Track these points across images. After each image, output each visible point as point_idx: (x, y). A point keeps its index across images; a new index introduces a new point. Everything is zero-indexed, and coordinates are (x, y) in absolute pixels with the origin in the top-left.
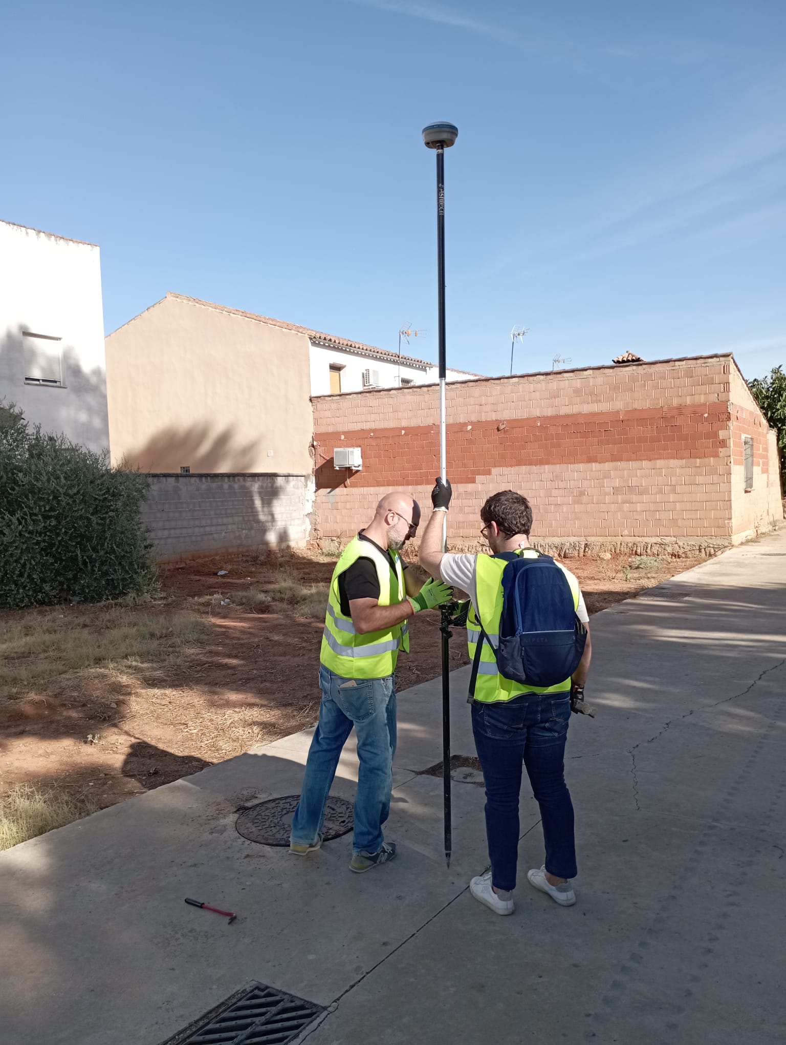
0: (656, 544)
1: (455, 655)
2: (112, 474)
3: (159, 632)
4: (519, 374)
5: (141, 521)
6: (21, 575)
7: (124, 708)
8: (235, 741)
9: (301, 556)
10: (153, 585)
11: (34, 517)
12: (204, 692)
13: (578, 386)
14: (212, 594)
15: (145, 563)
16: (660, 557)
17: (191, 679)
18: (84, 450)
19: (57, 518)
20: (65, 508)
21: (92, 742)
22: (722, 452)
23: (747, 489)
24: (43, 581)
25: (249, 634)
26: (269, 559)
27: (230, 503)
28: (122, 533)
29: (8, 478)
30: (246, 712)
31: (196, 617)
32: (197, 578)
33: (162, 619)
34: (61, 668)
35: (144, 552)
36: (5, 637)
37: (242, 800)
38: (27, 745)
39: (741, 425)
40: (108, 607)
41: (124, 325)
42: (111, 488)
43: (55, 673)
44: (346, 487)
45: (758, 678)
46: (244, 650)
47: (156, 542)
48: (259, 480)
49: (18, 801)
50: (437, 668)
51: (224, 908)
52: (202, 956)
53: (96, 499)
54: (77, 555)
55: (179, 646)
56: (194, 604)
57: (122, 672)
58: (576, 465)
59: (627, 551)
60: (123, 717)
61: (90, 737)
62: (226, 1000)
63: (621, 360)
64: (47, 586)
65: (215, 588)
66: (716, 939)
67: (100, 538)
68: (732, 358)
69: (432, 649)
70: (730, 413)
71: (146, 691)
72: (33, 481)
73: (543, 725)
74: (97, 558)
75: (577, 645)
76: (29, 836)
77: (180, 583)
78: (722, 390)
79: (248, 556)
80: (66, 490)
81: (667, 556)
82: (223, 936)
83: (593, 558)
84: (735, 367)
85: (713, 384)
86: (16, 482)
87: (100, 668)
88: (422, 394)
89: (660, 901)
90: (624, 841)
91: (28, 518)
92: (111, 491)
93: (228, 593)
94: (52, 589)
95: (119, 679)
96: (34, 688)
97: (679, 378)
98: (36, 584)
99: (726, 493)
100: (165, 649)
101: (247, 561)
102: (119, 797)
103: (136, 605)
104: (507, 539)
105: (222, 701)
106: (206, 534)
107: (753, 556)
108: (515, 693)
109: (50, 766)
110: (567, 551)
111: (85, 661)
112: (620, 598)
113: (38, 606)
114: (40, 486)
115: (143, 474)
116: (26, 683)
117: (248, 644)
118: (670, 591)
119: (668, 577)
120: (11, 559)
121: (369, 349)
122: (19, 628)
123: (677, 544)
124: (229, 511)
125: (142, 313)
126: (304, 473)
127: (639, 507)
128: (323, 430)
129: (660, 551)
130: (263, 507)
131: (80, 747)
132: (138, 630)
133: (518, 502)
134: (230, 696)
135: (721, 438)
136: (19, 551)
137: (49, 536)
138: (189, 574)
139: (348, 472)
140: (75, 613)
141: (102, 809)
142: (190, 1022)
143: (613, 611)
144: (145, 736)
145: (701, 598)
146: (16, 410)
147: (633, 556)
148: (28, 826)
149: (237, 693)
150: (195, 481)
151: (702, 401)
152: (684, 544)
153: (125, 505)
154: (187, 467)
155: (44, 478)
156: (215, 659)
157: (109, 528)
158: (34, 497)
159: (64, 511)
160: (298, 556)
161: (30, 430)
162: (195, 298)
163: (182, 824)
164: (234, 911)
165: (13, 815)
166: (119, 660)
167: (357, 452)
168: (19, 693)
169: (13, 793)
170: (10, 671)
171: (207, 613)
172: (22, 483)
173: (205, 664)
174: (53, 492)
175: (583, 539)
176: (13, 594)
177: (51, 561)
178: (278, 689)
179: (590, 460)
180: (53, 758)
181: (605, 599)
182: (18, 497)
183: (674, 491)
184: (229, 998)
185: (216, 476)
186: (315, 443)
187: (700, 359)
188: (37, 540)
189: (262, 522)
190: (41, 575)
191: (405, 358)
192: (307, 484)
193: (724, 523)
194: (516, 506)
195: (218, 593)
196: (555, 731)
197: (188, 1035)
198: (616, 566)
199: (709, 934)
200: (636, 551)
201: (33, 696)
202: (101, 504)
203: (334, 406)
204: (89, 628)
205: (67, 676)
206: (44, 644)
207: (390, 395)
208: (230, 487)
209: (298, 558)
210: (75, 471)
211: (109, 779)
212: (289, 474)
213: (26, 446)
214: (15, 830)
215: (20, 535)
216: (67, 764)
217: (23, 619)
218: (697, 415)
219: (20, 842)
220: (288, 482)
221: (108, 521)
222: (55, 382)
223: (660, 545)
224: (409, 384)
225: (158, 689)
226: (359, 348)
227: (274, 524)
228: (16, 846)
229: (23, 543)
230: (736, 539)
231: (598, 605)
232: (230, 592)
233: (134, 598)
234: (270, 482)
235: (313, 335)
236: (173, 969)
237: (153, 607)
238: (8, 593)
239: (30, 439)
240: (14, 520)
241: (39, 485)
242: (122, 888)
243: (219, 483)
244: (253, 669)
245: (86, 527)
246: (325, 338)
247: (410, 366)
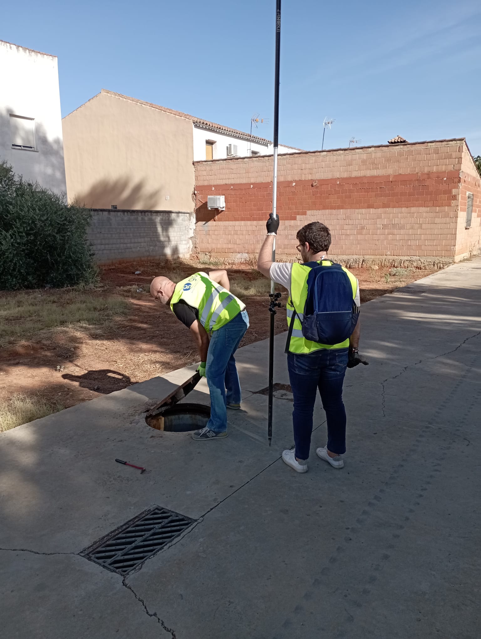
0: (407, 260)
1: (279, 325)
2: (68, 209)
3: (99, 307)
4: (327, 149)
5: (87, 239)
6: (14, 270)
7: (78, 351)
8: (145, 372)
9: (186, 264)
10: (95, 279)
11: (20, 234)
12: (126, 343)
13: (365, 158)
14: (131, 285)
15: (90, 265)
16: (409, 269)
17: (119, 335)
18: (50, 192)
19: (35, 235)
20: (39, 228)
21: (60, 370)
22: (453, 203)
23: (467, 227)
24: (28, 274)
25: (154, 309)
26: (167, 265)
27: (143, 229)
28: (76, 246)
29: (3, 209)
30: (152, 355)
31: (122, 299)
32: (122, 275)
33: (101, 299)
34: (40, 326)
35: (89, 258)
36: (6, 307)
37: (149, 406)
38: (21, 370)
39: (466, 185)
40: (68, 291)
41: (74, 111)
42: (68, 217)
43: (36, 329)
44: (215, 221)
45: (463, 343)
46: (151, 319)
47: (96, 252)
48: (160, 215)
49: (16, 402)
50: (268, 333)
51: (138, 465)
52: (125, 491)
53: (58, 224)
54: (48, 258)
55: (111, 316)
56: (120, 291)
57: (77, 330)
58: (360, 210)
59: (388, 264)
60: (78, 356)
61: (58, 367)
62: (139, 515)
63: (393, 141)
64: (30, 277)
65: (133, 282)
66: (426, 489)
67: (62, 249)
68: (465, 142)
69: (265, 321)
70: (460, 178)
71: (91, 341)
72: (19, 211)
73: (330, 367)
74: (61, 261)
75: (353, 320)
76: (23, 423)
77: (112, 278)
78: (457, 162)
79: (153, 263)
80: (40, 217)
81: (413, 268)
82: (137, 480)
83: (367, 269)
84: (466, 147)
85: (451, 158)
86: (8, 212)
87: (64, 327)
88: (265, 161)
89: (394, 467)
90: (375, 434)
91: (17, 234)
92: (68, 219)
93: (141, 284)
94: (34, 279)
95: (75, 334)
96: (24, 338)
97: (429, 154)
98: (24, 275)
99: (454, 229)
100: (103, 317)
101: (153, 266)
102: (77, 402)
103: (85, 290)
104: (314, 254)
105: (138, 349)
106: (127, 248)
107: (467, 269)
108: (313, 349)
109: (35, 383)
110: (351, 264)
111: (54, 323)
112: (382, 293)
113: (25, 289)
114: (23, 215)
115: (88, 209)
116: (19, 335)
117: (153, 315)
118: (414, 290)
119: (413, 281)
120: (7, 260)
121: (231, 131)
122: (14, 302)
123: (420, 261)
124: (142, 234)
125: (85, 103)
126: (189, 212)
127: (398, 237)
128: (201, 183)
129: (409, 265)
130: (163, 232)
131: (53, 373)
132: (86, 305)
133: (324, 231)
134: (142, 346)
135: (453, 194)
136: (12, 255)
137: (30, 246)
138: (117, 273)
139: (217, 211)
140: (48, 294)
141: (66, 408)
142: (118, 526)
143: (377, 301)
144: (91, 368)
145: (432, 294)
146: (8, 166)
147: (392, 268)
148: (23, 417)
149: (146, 344)
150: (121, 215)
151: (444, 169)
152: (424, 261)
153: (77, 228)
154: (115, 206)
155: (26, 210)
156: (134, 324)
157: (67, 243)
158: (20, 221)
159: (39, 231)
160: (185, 263)
161: (16, 179)
162: (119, 94)
163: (114, 418)
164: (144, 466)
165: (13, 410)
166: (75, 323)
167: (222, 198)
168: (15, 341)
169: (13, 398)
170: (10, 327)
171: (129, 296)
172: (12, 212)
173: (127, 327)
174: (31, 218)
175: (362, 256)
176: (9, 282)
177: (32, 262)
178: (172, 343)
179: (369, 207)
180: (37, 378)
181: (373, 294)
182: (10, 221)
183: (421, 228)
184: (141, 514)
185: (134, 211)
186: (196, 192)
187: (444, 142)
188: (23, 249)
189: (162, 242)
190: (26, 270)
191: (254, 138)
192: (190, 218)
193: (451, 248)
194: (322, 234)
195: (135, 284)
196: (338, 371)
197: (117, 533)
198: (381, 273)
199: (421, 486)
200: (394, 265)
201: (23, 342)
202: (62, 227)
203: (208, 168)
204: (57, 303)
205: (44, 331)
206: (29, 312)
207: (244, 161)
208: (143, 219)
209: (185, 264)
210: (45, 205)
211: (70, 392)
212: (179, 211)
213: (14, 189)
214: (14, 419)
215: (12, 245)
216: (45, 382)
217: (16, 297)
218: (440, 178)
219: (18, 426)
220: (178, 216)
221: (66, 238)
222: (31, 147)
223: (409, 261)
224: (257, 155)
225: (99, 340)
226: (225, 130)
227: (169, 243)
228: (15, 428)
229: (14, 250)
230: (457, 258)
231: (368, 297)
232: (143, 284)
233: (84, 286)
234: (167, 217)
235: (196, 120)
236: (108, 498)
237: (95, 292)
238: (7, 281)
239: (16, 184)
240: (8, 235)
241: (23, 213)
242: (79, 452)
243: (136, 216)
244: (156, 331)
245: (53, 241)
246: (203, 122)
247: (258, 143)
